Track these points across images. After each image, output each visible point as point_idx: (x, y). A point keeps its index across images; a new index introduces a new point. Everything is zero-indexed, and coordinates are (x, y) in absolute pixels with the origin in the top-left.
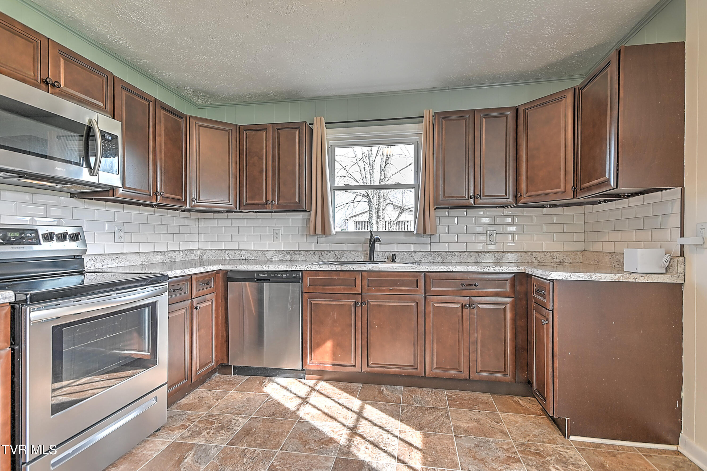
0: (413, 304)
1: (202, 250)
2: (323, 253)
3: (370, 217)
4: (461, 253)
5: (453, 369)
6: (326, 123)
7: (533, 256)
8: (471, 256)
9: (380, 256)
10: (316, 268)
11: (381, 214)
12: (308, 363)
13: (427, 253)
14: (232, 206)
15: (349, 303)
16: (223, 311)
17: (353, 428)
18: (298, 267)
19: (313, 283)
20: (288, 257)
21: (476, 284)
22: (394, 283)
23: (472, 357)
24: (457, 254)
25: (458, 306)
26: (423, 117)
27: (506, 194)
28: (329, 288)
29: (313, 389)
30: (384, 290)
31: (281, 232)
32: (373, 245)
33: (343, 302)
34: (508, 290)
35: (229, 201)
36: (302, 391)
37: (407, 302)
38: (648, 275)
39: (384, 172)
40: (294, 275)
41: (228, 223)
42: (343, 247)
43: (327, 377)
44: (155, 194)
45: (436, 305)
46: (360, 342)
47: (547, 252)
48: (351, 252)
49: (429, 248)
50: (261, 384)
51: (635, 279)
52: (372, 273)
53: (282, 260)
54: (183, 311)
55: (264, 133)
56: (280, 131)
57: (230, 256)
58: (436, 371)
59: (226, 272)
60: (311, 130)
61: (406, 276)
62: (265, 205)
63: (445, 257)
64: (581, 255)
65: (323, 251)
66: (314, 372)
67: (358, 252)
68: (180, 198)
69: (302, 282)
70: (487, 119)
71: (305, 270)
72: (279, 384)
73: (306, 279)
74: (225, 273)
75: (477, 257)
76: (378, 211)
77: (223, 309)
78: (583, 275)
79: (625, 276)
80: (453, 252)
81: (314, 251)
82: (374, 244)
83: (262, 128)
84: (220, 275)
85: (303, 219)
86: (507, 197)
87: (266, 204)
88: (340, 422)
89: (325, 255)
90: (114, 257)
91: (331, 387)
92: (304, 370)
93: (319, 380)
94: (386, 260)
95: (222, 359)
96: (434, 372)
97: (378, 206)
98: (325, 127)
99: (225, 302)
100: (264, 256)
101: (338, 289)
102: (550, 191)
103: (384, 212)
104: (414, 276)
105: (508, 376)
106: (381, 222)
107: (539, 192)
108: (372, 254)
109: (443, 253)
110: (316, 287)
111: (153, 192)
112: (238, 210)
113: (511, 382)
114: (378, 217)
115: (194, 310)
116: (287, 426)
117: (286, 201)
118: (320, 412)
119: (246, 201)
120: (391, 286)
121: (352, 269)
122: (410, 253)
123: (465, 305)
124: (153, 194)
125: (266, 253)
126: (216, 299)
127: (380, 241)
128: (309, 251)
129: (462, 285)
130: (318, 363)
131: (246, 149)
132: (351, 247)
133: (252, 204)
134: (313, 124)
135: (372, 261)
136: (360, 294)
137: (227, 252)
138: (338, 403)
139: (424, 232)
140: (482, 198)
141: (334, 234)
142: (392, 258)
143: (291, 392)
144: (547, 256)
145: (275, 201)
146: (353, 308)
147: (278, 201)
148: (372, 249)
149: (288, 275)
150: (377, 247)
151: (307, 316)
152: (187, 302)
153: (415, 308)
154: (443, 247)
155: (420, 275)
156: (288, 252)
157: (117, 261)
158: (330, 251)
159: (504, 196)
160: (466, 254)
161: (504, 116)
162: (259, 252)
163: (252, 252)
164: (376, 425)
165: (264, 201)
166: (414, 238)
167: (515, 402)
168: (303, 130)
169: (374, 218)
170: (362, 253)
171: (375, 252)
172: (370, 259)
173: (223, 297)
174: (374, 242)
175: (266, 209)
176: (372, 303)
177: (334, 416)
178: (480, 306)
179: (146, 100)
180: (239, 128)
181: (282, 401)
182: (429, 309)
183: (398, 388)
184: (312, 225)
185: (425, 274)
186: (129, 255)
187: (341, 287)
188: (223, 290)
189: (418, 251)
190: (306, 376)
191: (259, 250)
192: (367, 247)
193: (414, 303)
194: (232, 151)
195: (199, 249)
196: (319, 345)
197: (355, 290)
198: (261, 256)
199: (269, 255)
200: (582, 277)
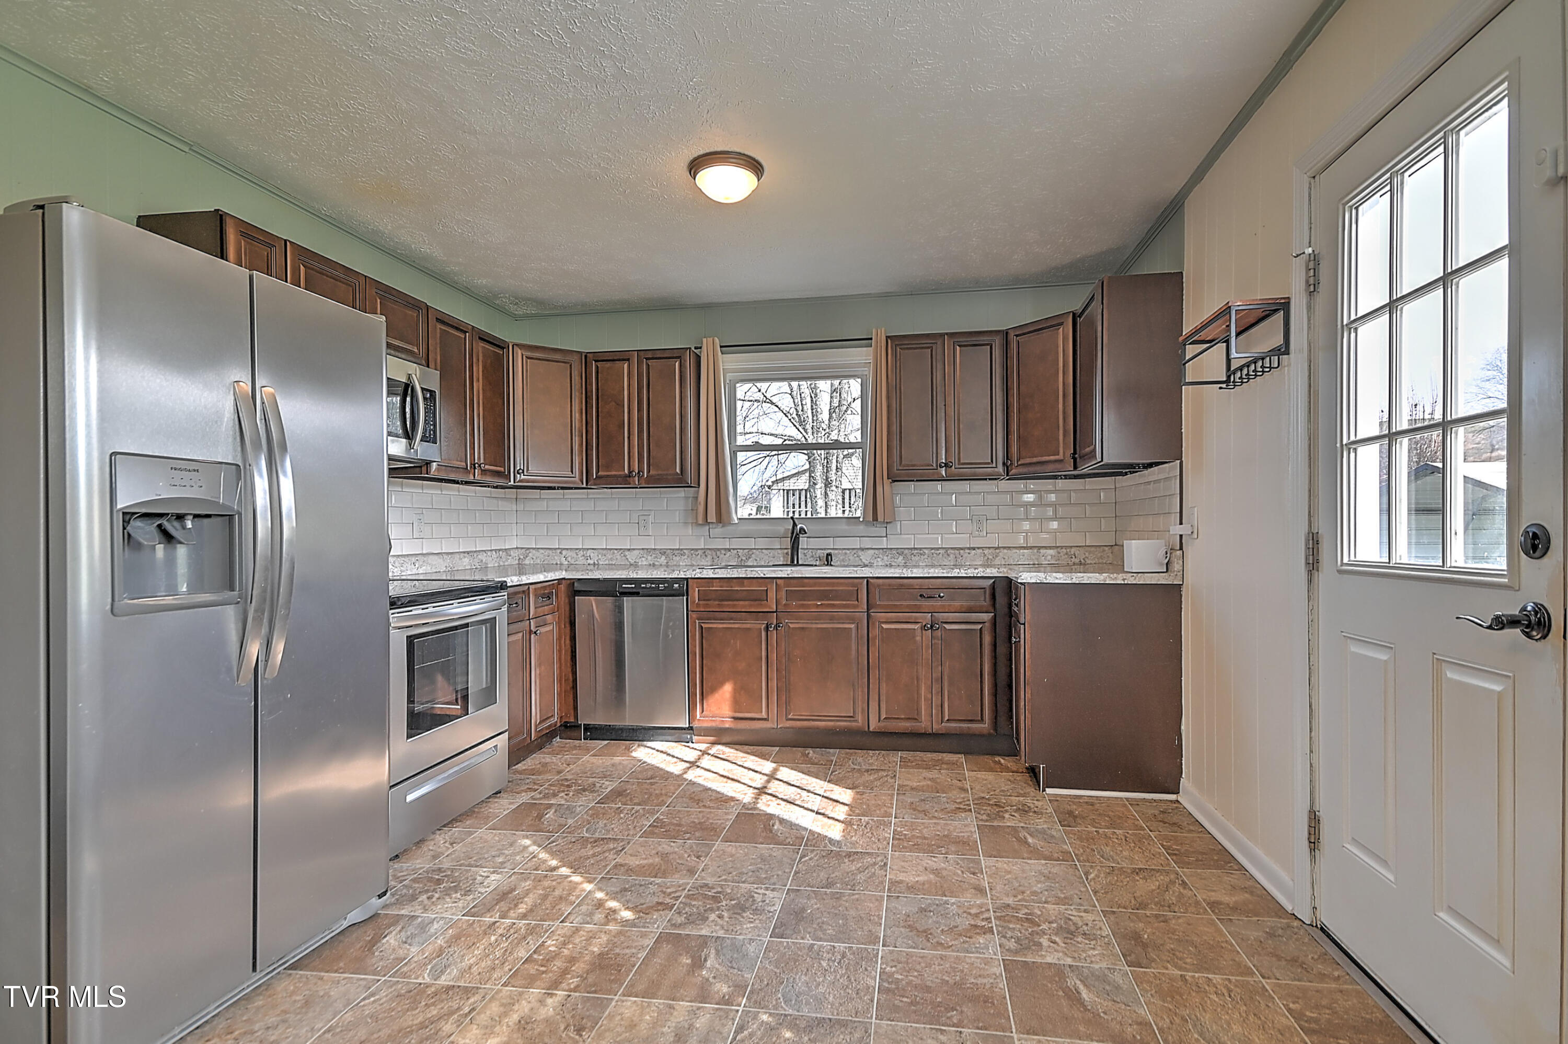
0: (853, 626)
1: (523, 550)
2: (718, 553)
3: (812, 483)
4: (933, 551)
5: (909, 718)
6: (721, 347)
7: (1041, 555)
8: (948, 555)
9: (808, 556)
10: (709, 574)
11: (834, 478)
12: (698, 717)
13: (881, 551)
14: (577, 479)
15: (758, 626)
16: (568, 642)
17: (762, 788)
18: (682, 573)
19: (703, 596)
20: (663, 560)
21: (942, 595)
22: (824, 595)
23: (936, 701)
24: (926, 551)
25: (917, 626)
26: (871, 339)
27: (992, 461)
28: (728, 606)
29: (704, 753)
30: (808, 606)
31: (651, 519)
32: (797, 540)
33: (751, 624)
34: (985, 602)
35: (572, 472)
36: (691, 755)
37: (843, 623)
38: (1140, 575)
39: (838, 394)
40: (676, 586)
41: (566, 505)
42: (750, 543)
43: (727, 739)
44: (473, 465)
45: (885, 626)
46: (774, 684)
47: (1062, 547)
48: (764, 551)
49: (884, 543)
50: (628, 749)
51: (1124, 580)
52: (792, 581)
53: (654, 565)
54: (521, 634)
55: (626, 366)
56: (650, 362)
57: (569, 559)
58: (885, 724)
59: (572, 582)
60: (698, 358)
61: (841, 584)
62: (628, 479)
63: (909, 557)
64: (1110, 551)
65: (719, 549)
66: (707, 732)
67: (773, 551)
68: (502, 469)
69: (687, 595)
70: (963, 348)
71: (692, 578)
72: (654, 749)
73: (694, 591)
74: (569, 584)
75: (958, 556)
76: (828, 471)
77: (568, 638)
78: (1060, 575)
79: (1112, 576)
80: (920, 549)
81: (704, 550)
82: (799, 538)
83: (623, 357)
84: (562, 587)
85: (686, 498)
86: (994, 465)
87: (630, 476)
88: (744, 784)
89: (722, 556)
90: (413, 559)
91: (732, 750)
92: (692, 727)
93: (714, 743)
94: (818, 563)
95: (566, 715)
96: (882, 724)
97: (827, 462)
98: (720, 353)
99: (571, 629)
100: (624, 558)
101: (743, 605)
102: (1047, 458)
103: (839, 473)
104: (853, 585)
105: (985, 726)
106: (834, 493)
107: (1035, 460)
108: (796, 553)
109: (906, 551)
110: (709, 602)
111: (471, 464)
112: (584, 486)
113: (990, 735)
114: (828, 484)
115: (533, 636)
116: (672, 788)
117: (660, 472)
118: (716, 775)
119: (598, 471)
120: (819, 600)
121: (762, 575)
122: (855, 551)
123: (925, 626)
124: (471, 467)
125: (627, 553)
126: (559, 623)
127: (806, 533)
128: (697, 550)
129: (921, 596)
130: (712, 717)
131: (597, 389)
132: (762, 543)
133: (608, 476)
134: (701, 348)
135: (795, 565)
136: (774, 612)
137: (564, 552)
138: (742, 766)
139: (875, 518)
140: (957, 466)
141: (737, 522)
142: (827, 560)
143: (673, 756)
144: (1062, 554)
145: (643, 473)
146: (763, 634)
147: (649, 471)
148: (796, 546)
149: (666, 585)
150: (803, 542)
151: (695, 647)
152: (523, 623)
153: (854, 632)
154: (907, 541)
155: (861, 584)
156: (663, 552)
157: (417, 566)
158: (729, 550)
159: (988, 463)
160: (941, 551)
161: (987, 345)
162: (616, 552)
163: (605, 552)
164: (793, 785)
165: (626, 471)
166: (862, 527)
167: (995, 762)
168: (685, 361)
169: (820, 485)
170: (779, 551)
171: (800, 551)
172: (792, 561)
173: (567, 620)
174: (797, 534)
175: (630, 484)
176: (791, 626)
177: (735, 778)
178: (947, 627)
179: (462, 331)
180: (586, 356)
181: (662, 766)
182: (875, 632)
183: (832, 751)
184: (701, 509)
185: (867, 581)
186: (431, 557)
187: (747, 603)
188: (567, 609)
189: (868, 549)
190: (695, 738)
191: (616, 549)
192: (787, 543)
193: (853, 623)
194: (576, 395)
195: (517, 548)
196: (714, 690)
197: (766, 606)
198: (618, 559)
199: (632, 557)
200: (1060, 579)
